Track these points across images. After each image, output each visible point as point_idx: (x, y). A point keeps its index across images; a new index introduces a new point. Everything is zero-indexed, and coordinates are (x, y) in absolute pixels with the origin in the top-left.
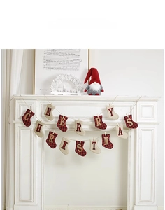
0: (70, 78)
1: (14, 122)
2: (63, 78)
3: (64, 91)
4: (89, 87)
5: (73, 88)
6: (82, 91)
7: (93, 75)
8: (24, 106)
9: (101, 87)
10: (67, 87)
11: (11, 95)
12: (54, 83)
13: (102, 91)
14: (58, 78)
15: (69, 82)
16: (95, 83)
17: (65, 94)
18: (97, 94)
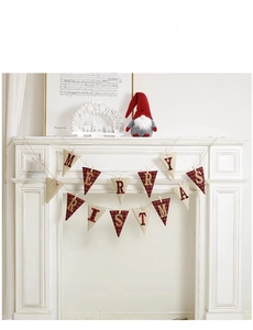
0: (103, 109)
1: (13, 180)
2: (91, 109)
3: (93, 130)
4: (133, 124)
5: (108, 124)
6: (121, 129)
7: (139, 104)
8: (29, 154)
9: (153, 123)
10: (99, 124)
11: (9, 137)
12: (76, 118)
13: (155, 129)
14: (83, 108)
15: (102, 115)
16: (143, 116)
17: (94, 135)
18: (147, 135)
